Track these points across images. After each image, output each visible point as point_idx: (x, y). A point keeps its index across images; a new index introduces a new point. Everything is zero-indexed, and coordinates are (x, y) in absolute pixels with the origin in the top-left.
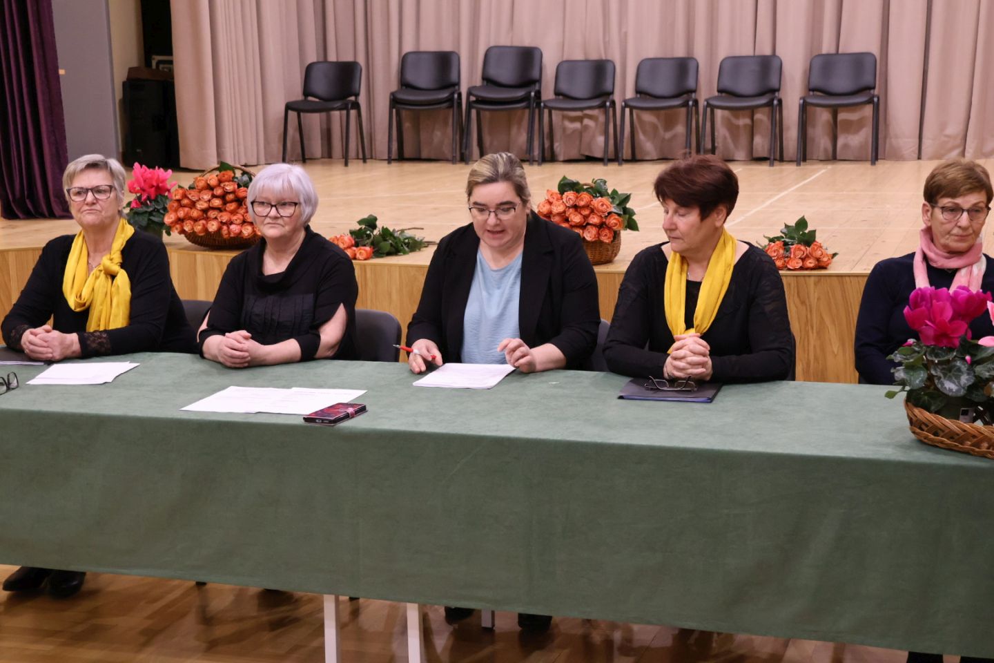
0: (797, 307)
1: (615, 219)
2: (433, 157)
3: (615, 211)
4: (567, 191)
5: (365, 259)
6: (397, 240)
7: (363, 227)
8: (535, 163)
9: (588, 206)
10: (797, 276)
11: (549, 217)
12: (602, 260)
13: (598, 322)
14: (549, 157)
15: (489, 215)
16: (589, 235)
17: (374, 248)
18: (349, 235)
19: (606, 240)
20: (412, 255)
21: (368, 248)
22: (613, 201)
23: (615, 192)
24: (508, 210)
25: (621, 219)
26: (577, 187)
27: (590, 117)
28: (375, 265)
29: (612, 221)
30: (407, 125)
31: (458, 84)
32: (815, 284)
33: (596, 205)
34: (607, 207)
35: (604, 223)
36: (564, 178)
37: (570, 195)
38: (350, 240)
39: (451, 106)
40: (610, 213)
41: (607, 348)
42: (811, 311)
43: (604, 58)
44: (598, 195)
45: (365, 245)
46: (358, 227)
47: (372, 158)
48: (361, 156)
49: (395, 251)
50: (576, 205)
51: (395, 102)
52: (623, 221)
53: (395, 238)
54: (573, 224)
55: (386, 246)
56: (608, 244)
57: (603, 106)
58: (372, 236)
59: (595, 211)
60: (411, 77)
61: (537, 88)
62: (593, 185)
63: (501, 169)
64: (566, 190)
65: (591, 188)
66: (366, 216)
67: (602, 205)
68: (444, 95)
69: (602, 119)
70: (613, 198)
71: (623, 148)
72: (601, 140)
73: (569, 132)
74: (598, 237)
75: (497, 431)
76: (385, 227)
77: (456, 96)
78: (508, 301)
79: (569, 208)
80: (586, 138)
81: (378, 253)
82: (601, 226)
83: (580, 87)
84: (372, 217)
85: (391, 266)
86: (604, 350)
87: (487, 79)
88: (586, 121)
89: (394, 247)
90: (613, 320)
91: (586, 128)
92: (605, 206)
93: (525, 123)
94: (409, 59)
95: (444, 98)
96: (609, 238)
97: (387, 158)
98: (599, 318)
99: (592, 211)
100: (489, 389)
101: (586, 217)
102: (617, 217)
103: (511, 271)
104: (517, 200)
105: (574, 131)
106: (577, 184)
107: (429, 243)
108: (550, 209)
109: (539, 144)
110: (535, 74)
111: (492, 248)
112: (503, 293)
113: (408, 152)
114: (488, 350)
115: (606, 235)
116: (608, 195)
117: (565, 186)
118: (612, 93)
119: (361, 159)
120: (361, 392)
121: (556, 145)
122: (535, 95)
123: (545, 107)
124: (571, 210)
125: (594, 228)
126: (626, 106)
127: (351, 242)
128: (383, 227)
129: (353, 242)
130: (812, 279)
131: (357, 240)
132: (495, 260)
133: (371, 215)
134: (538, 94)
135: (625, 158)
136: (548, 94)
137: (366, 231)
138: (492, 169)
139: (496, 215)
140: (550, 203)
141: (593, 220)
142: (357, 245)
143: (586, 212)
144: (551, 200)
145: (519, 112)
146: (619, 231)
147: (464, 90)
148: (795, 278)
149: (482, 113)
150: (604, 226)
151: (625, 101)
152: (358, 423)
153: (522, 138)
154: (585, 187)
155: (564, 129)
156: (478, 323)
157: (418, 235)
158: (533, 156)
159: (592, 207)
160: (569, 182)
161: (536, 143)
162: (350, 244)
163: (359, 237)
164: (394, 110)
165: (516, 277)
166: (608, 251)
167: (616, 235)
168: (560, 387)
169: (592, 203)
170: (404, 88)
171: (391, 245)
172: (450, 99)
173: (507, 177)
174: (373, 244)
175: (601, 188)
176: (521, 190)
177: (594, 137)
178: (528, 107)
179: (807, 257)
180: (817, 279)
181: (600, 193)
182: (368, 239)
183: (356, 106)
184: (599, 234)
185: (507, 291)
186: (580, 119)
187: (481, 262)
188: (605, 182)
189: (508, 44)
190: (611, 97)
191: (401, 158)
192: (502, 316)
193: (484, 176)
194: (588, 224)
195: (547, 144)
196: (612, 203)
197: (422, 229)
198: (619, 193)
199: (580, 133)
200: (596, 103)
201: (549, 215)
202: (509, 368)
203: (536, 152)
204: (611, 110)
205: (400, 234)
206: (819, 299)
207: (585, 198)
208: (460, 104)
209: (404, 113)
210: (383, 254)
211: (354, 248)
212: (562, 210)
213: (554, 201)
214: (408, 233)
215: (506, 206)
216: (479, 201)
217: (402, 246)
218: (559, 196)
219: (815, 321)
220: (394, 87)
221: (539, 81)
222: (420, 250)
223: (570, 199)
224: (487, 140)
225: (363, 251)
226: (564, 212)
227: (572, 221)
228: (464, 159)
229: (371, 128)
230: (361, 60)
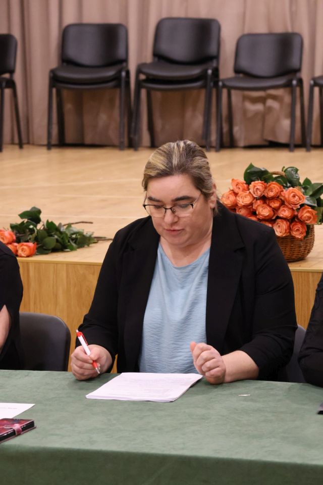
1: (308, 212)
2: (97, 143)
3: (308, 203)
4: (254, 181)
5: (28, 256)
6: (64, 235)
7: (26, 220)
8: (212, 149)
9: (278, 197)
11: (235, 210)
12: (294, 257)
13: (295, 328)
14: (228, 143)
15: (166, 212)
16: (280, 230)
17: (37, 244)
18: (10, 230)
19: (298, 235)
20: (79, 251)
21: (31, 244)
22: (306, 192)
23: (307, 181)
24: (185, 206)
25: (314, 212)
26: (265, 176)
27: (274, 98)
28: (39, 263)
29: (305, 214)
30: (68, 107)
31: (125, 60)
33: (287, 196)
34: (300, 199)
35: (296, 216)
36: (251, 166)
37: (258, 184)
38: (10, 235)
39: (118, 86)
40: (302, 205)
41: (305, 356)
43: (290, 30)
44: (289, 185)
45: (27, 241)
46: (19, 221)
47: (28, 143)
48: (16, 140)
49: (62, 246)
50: (264, 196)
51: (55, 80)
52: (317, 214)
53: (61, 233)
54: (261, 217)
55: (51, 241)
56: (301, 240)
57: (288, 85)
58: (36, 231)
59: (286, 203)
60: (73, 53)
61: (214, 64)
62: (284, 174)
63: (175, 161)
64: (254, 178)
65: (281, 177)
66: (28, 209)
67: (294, 196)
68: (110, 73)
69: (287, 99)
70: (305, 188)
71: (311, 132)
72: (286, 123)
73: (250, 115)
74: (290, 232)
75: (183, 449)
76: (50, 221)
77: (124, 74)
78: (194, 304)
79: (257, 199)
80: (270, 120)
81: (42, 249)
82: (293, 220)
83: (264, 64)
84: (34, 210)
85: (57, 263)
86: (300, 359)
87: (160, 57)
88: (270, 102)
89: (60, 243)
90: (310, 325)
91: (270, 109)
92: (297, 197)
93: (201, 105)
94: (72, 33)
95: (110, 77)
96: (302, 233)
97: (45, 142)
98: (295, 323)
99: (283, 203)
100: (172, 402)
101: (275, 210)
102: (310, 210)
103: (197, 270)
104: (196, 194)
105: (257, 114)
106: (265, 172)
107: (99, 239)
108: (236, 200)
109: (217, 130)
110: (213, 50)
111: (172, 245)
112: (187, 295)
113: (70, 137)
114: (172, 358)
115: (298, 230)
116: (300, 184)
117: (252, 175)
118: (299, 70)
119: (16, 144)
120: (27, 406)
121: (236, 129)
122: (213, 73)
123: (224, 86)
124: (258, 201)
125: (285, 222)
126: (316, 84)
127: (13, 237)
128: (48, 221)
129: (15, 238)
131: (18, 235)
132: (175, 257)
133: (34, 208)
134: (216, 71)
135: (313, 143)
136: (227, 71)
137: (30, 225)
138: (166, 161)
139: (173, 212)
140: (236, 194)
141: (283, 213)
142: (18, 241)
143: (276, 204)
144: (236, 191)
145: (195, 92)
146: (313, 226)
147: (132, 67)
149: (153, 93)
150: (296, 220)
151: (314, 79)
152: (26, 441)
153: (198, 122)
154: (274, 176)
155: (245, 112)
156: (159, 329)
157: (87, 230)
158: (210, 142)
159: (283, 198)
160: (257, 170)
161: (214, 127)
162: (11, 240)
163: (20, 232)
164: (54, 90)
165: (202, 276)
166: (300, 247)
167: (309, 230)
168: (252, 400)
169: (282, 193)
170: (65, 64)
171: (57, 241)
172: (117, 78)
173: (182, 169)
174: (36, 240)
175: (292, 177)
176: (201, 183)
177: (278, 120)
178: (204, 86)
181: (291, 182)
182: (31, 234)
183: (11, 84)
184: (290, 229)
185: (192, 293)
186: (263, 100)
187: (162, 259)
188: (297, 170)
189: (182, 14)
190: (298, 75)
191: (62, 143)
192: (186, 320)
193: (157, 169)
194: (278, 218)
195: (225, 129)
196: (305, 193)
197: (92, 223)
198: (313, 182)
199: (263, 116)
200: (281, 81)
201: (235, 206)
202: (195, 377)
203: (214, 137)
204: (298, 89)
205: (67, 228)
207: (274, 188)
208: (128, 83)
209: (65, 93)
210: (48, 250)
211: (16, 244)
212: (248, 202)
213: (240, 192)
214: (76, 228)
215: (182, 202)
216: (154, 196)
217: (69, 242)
218: (245, 186)
220: (54, 63)
221: (216, 57)
222: (88, 245)
223: (257, 189)
224: (158, 124)
225: (25, 247)
226: (251, 204)
227: (259, 214)
228: (132, 144)
229: (28, 110)
230: (16, 33)
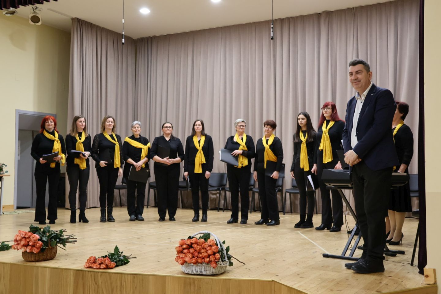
0: (94, 285)
10: (94, 272)
16: (28, 250)
29: (37, 244)
32: (101, 275)
42: (99, 288)
50: (25, 237)
67: (33, 237)
74: (32, 251)
79: (23, 238)
105: (214, 198)
130: (100, 273)
148: (93, 273)
179: (102, 263)
180: (101, 273)
184: (32, 249)
186: (216, 194)
206: (102, 283)
207: (29, 234)
219: (100, 292)
